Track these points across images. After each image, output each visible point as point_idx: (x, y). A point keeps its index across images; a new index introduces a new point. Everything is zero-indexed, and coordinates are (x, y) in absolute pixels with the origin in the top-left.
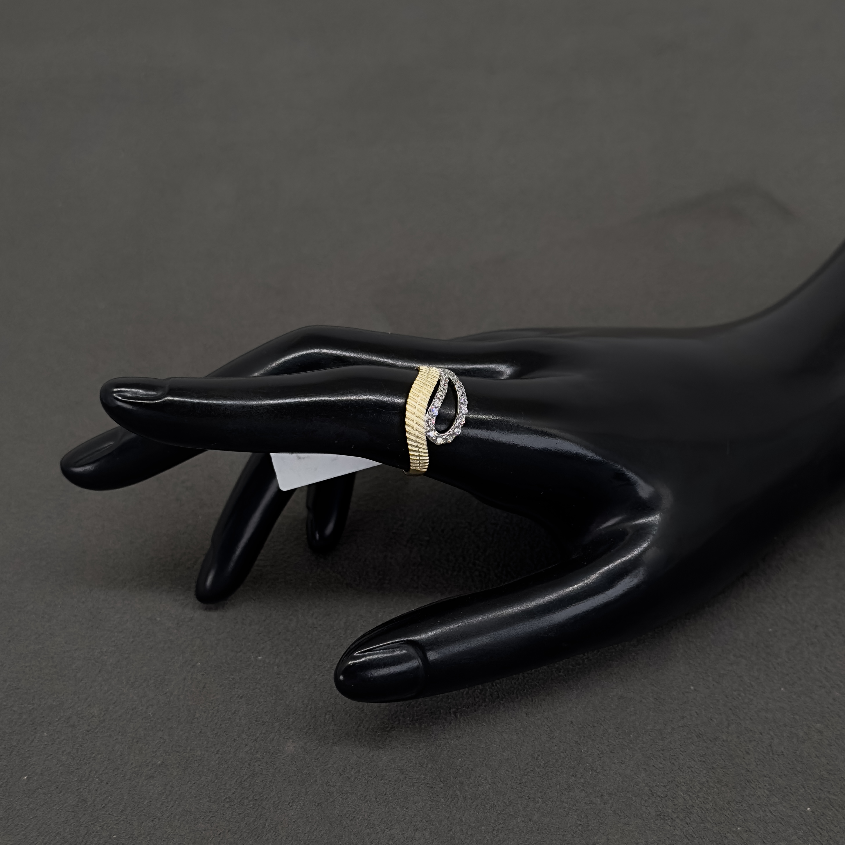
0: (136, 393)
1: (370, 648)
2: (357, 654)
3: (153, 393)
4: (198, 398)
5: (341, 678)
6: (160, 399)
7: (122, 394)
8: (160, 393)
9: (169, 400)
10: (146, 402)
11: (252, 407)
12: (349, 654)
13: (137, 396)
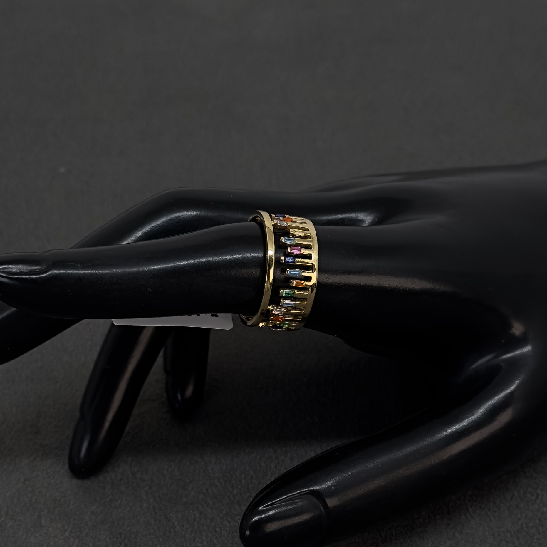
0: (19, 269)
1: (273, 502)
2: (261, 508)
3: (36, 268)
4: (84, 268)
5: (248, 533)
6: (46, 272)
7: (6, 270)
8: (44, 267)
9: (55, 273)
10: (31, 277)
11: (137, 273)
12: (252, 510)
13: (22, 272)
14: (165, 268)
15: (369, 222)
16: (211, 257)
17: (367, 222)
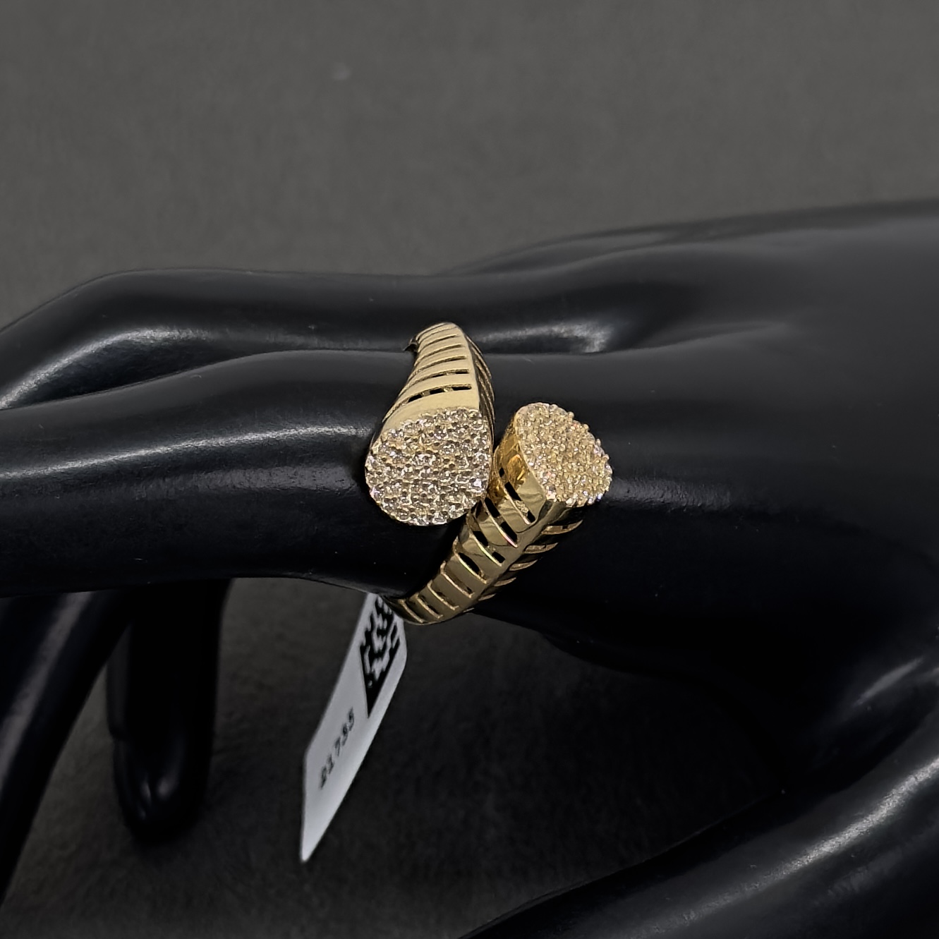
14: (94, 467)
15: (601, 343)
16: (207, 436)
17: (597, 343)
